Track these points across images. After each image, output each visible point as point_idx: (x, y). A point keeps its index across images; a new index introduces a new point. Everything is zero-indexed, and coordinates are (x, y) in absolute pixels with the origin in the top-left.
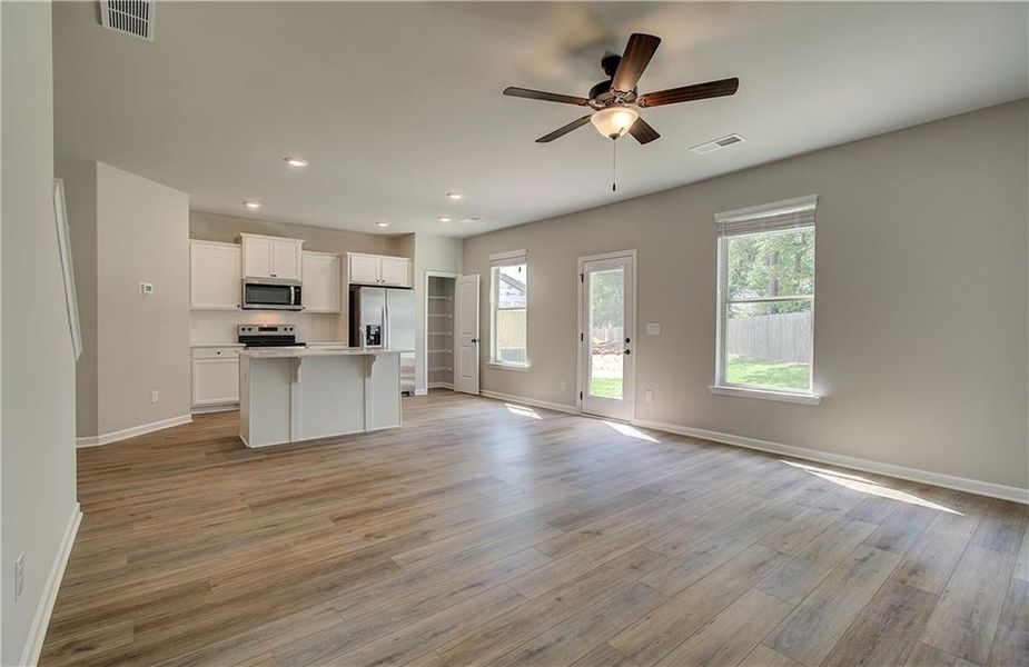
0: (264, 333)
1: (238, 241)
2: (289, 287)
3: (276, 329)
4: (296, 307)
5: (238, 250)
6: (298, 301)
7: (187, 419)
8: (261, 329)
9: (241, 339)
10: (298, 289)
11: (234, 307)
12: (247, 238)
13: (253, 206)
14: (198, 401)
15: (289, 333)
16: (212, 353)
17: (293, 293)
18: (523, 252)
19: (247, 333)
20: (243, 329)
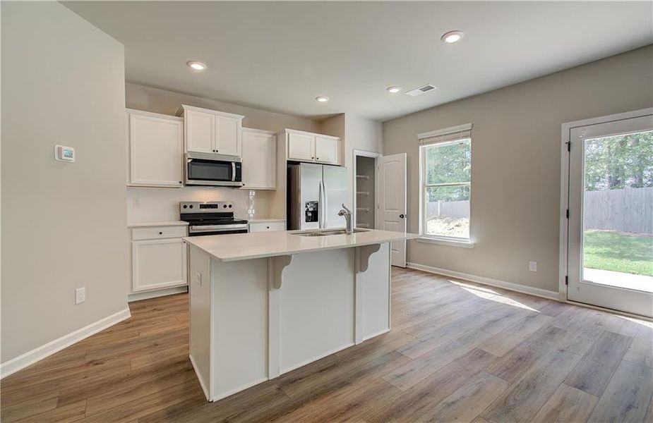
0: (204, 210)
1: (180, 114)
2: (230, 163)
3: (215, 206)
4: (237, 184)
5: (180, 123)
6: (239, 178)
7: (126, 314)
8: (202, 206)
9: (184, 217)
10: (239, 164)
11: (176, 183)
12: (189, 111)
13: (197, 67)
14: (139, 287)
15: (228, 210)
16: (153, 233)
17: (234, 169)
18: (468, 126)
19: (188, 211)
20: (185, 207)
